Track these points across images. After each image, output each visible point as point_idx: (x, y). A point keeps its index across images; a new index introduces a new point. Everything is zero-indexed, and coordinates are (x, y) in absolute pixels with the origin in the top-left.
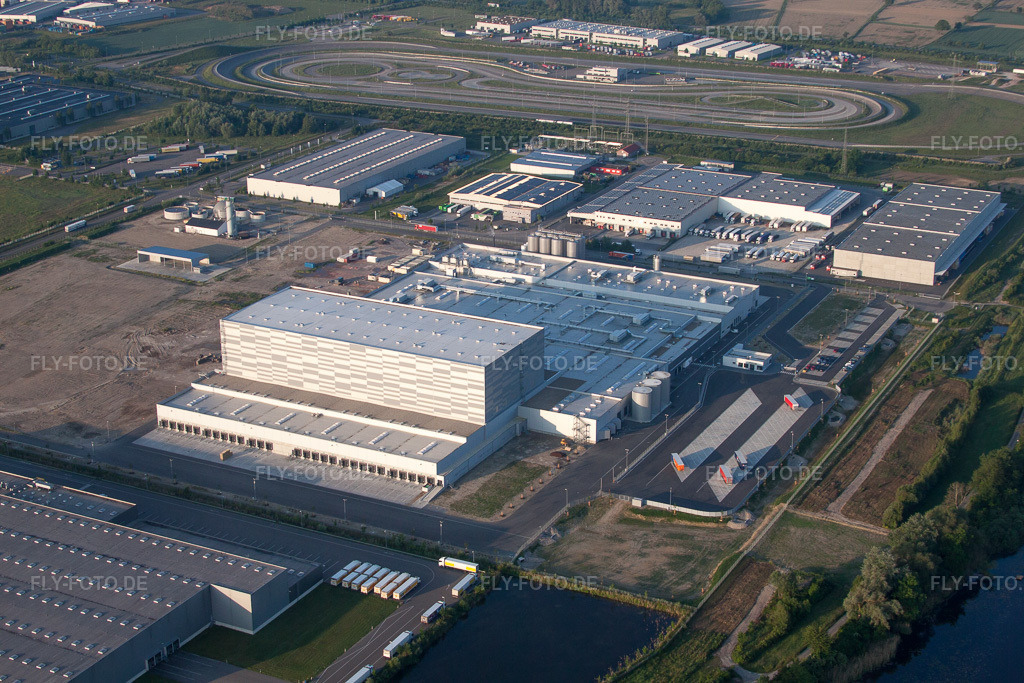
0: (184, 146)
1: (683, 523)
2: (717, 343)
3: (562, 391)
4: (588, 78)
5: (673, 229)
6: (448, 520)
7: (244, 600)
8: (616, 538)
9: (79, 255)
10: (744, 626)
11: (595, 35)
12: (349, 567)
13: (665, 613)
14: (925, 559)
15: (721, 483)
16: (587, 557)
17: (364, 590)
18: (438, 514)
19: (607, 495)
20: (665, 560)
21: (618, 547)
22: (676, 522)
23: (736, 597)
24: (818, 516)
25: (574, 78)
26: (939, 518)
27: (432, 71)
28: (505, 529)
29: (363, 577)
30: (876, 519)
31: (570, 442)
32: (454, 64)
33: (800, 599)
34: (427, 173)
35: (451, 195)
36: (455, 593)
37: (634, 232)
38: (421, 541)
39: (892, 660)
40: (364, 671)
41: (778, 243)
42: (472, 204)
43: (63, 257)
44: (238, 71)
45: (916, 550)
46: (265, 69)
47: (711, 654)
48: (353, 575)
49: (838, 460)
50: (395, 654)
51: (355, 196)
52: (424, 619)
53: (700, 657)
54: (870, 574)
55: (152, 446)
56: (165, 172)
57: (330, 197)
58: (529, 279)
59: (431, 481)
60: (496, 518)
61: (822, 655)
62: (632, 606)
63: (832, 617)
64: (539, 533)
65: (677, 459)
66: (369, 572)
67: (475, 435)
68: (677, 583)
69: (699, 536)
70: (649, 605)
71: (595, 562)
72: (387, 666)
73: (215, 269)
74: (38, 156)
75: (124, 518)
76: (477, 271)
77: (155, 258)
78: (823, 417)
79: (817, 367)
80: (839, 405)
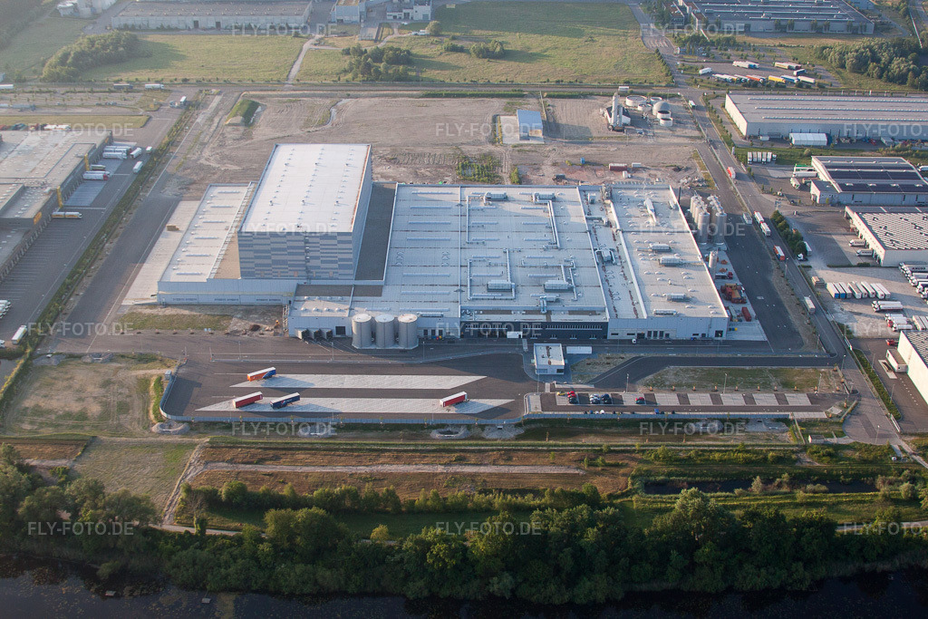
31: (279, 326)
35: (813, 158)
42: (818, 170)
64: (97, 352)
78: (440, 424)
79: (578, 400)
80: (482, 427)
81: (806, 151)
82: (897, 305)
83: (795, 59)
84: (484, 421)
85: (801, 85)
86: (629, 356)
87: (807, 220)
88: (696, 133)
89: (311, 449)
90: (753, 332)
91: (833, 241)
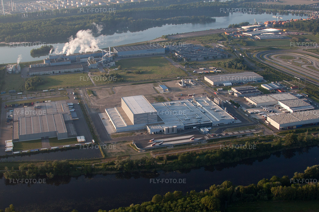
17: (77, 139)
20: (120, 151)
24: (152, 155)
28: (111, 140)
35: (232, 88)
36: (85, 144)
50: (65, 147)
51: (218, 84)
52: (74, 145)
60: (114, 138)
64: (113, 142)
65: (152, 140)
66: (82, 138)
67: (130, 126)
72: (61, 148)
73: (168, 91)
76: (197, 102)
78: (193, 143)
79: (214, 136)
80: (201, 142)
81: (229, 87)
82: (263, 113)
83: (213, 66)
84: (200, 141)
85: (218, 72)
86: (219, 128)
87: (237, 101)
88: (202, 86)
89: (172, 150)
90: (238, 121)
91: (244, 104)
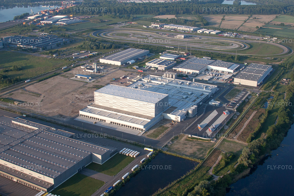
0: (85, 51)
1: (200, 141)
2: (208, 99)
3: (172, 109)
4: (177, 37)
5: (197, 73)
6: (147, 139)
7: (100, 157)
8: (185, 144)
9: (62, 76)
10: (215, 165)
11: (178, 28)
12: (124, 149)
13: (197, 162)
14: (257, 150)
15: (209, 132)
16: (178, 148)
17: (127, 155)
18: (144, 137)
19: (183, 134)
20: (196, 149)
21: (185, 146)
22: (199, 140)
23: (213, 158)
24: (231, 140)
25: (174, 37)
26: (259, 141)
27: (141, 35)
28: (159, 141)
29: (127, 152)
30: (245, 141)
31: (174, 121)
32: (146, 34)
33: (228, 159)
34: (141, 58)
35: (146, 63)
36: (148, 156)
37: (188, 73)
38: (140, 144)
39: (249, 173)
40: (127, 174)
41: (221, 76)
42: (151, 66)
43: (58, 76)
44: (97, 35)
45: (254, 148)
46: (103, 34)
47: (207, 171)
48: (125, 151)
49: (236, 127)
50: (134, 170)
51: (124, 64)
52: (141, 162)
53: (205, 172)
54: (244, 154)
55: (78, 120)
56: (81, 57)
57: (119, 63)
58: (164, 83)
59: (142, 130)
60: (157, 139)
61: (233, 172)
62: (189, 160)
63: (235, 163)
64: (167, 142)
65: (199, 126)
66: (128, 151)
67: (152, 119)
68: (199, 155)
69: (204, 144)
70: (193, 160)
71: (180, 149)
72: (132, 173)
73: (92, 79)
74: (52, 53)
75: (72, 137)
76: (152, 81)
77: (79, 77)
78: (232, 117)
82: (217, 77)
